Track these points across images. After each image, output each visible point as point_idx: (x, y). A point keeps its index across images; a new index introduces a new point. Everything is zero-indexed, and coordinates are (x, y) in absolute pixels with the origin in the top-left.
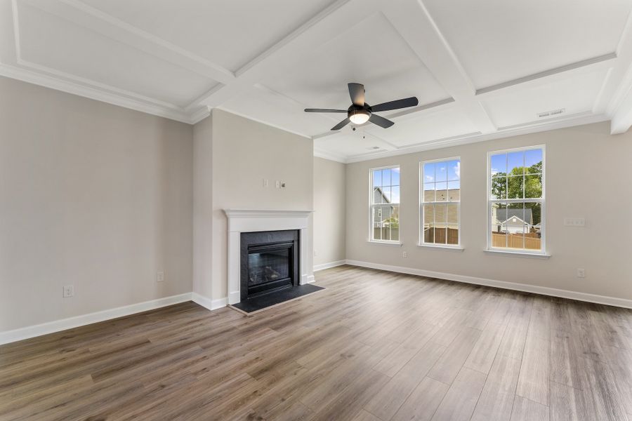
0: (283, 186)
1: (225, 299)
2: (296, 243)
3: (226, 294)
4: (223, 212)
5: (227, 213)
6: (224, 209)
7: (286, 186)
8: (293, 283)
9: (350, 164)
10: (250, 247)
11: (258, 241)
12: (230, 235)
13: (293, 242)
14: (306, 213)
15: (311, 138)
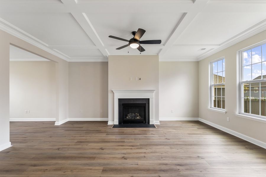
0: (140, 79)
1: (113, 122)
2: (147, 105)
3: (114, 121)
5: (113, 91)
7: (141, 79)
8: (145, 123)
9: (200, 61)
10: (123, 104)
11: (127, 102)
12: (115, 99)
13: (145, 104)
14: (152, 91)
15: (157, 55)
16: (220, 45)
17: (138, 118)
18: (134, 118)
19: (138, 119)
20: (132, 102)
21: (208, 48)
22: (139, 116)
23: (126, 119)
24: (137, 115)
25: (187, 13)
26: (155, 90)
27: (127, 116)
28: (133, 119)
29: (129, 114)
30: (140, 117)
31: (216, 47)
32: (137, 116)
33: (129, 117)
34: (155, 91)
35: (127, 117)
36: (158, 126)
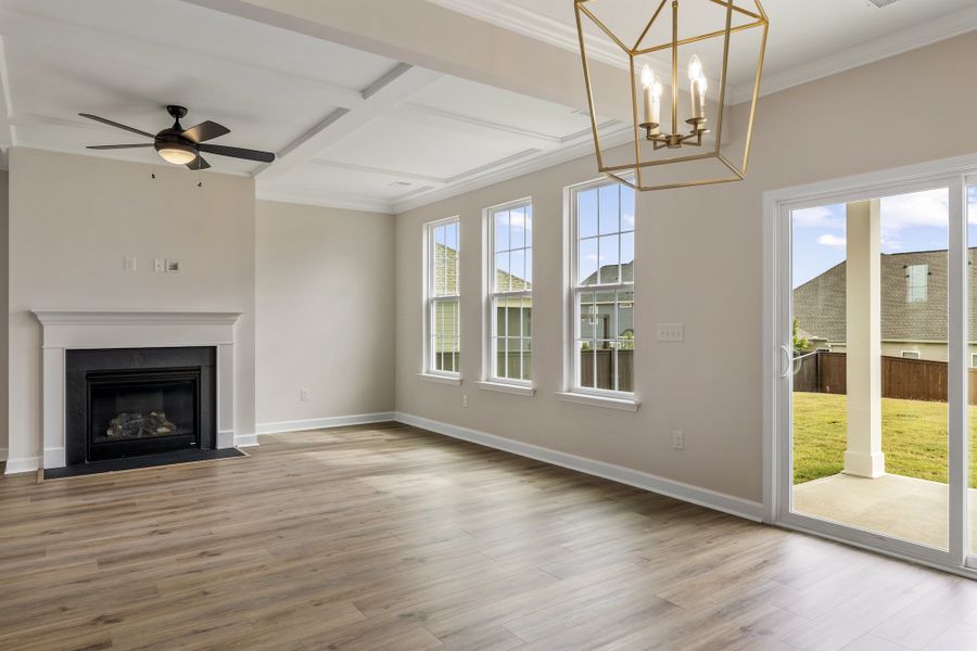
0: (175, 267)
2: (205, 373)
3: (40, 453)
4: (33, 316)
5: (40, 318)
6: (33, 310)
7: (180, 266)
8: (198, 445)
9: (400, 214)
10: (91, 376)
11: (109, 366)
12: (46, 353)
13: (199, 369)
14: (227, 317)
15: (248, 175)
16: (447, 181)
17: (162, 430)
18: (145, 432)
19: (165, 436)
20: (137, 365)
21: (416, 184)
22: (166, 423)
23: (104, 439)
24: (155, 418)
25: (348, 110)
26: (237, 314)
27: (107, 426)
28: (140, 436)
29: (116, 417)
30: (175, 427)
31: (440, 186)
32: (160, 424)
33: (118, 429)
34: (239, 318)
35: (109, 433)
36: (252, 450)
